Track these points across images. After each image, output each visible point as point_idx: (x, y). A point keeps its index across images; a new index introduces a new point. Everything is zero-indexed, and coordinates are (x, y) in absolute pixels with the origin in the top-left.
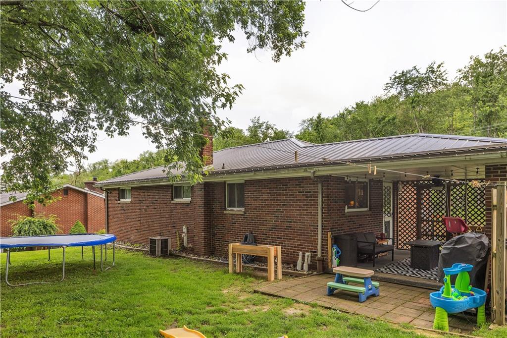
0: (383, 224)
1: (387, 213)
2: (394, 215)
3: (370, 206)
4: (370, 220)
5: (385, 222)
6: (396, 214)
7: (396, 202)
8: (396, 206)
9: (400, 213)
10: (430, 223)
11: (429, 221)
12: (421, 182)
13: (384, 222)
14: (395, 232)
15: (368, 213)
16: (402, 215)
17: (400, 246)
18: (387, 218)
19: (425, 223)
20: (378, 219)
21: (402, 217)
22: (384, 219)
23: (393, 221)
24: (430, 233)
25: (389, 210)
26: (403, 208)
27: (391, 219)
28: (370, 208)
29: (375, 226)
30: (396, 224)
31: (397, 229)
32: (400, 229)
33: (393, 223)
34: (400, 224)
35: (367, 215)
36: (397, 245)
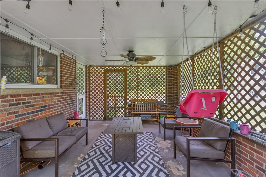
0: (77, 101)
1: (81, 91)
2: (87, 93)
3: (61, 83)
4: (61, 98)
5: (79, 99)
6: (88, 92)
7: (88, 83)
8: (88, 86)
9: (91, 91)
10: (113, 98)
11: (113, 97)
12: (107, 67)
13: (77, 99)
14: (88, 107)
15: (57, 91)
16: (93, 93)
17: (91, 118)
18: (81, 96)
19: (110, 98)
20: (71, 97)
21: (93, 95)
22: (77, 97)
23: (86, 98)
24: (113, 106)
25: (82, 89)
26: (93, 87)
27: (84, 97)
28: (60, 86)
29: (67, 104)
30: (88, 100)
31: (89, 104)
32: (91, 104)
33: (86, 100)
34: (91, 100)
35: (56, 93)
36: (89, 116)
